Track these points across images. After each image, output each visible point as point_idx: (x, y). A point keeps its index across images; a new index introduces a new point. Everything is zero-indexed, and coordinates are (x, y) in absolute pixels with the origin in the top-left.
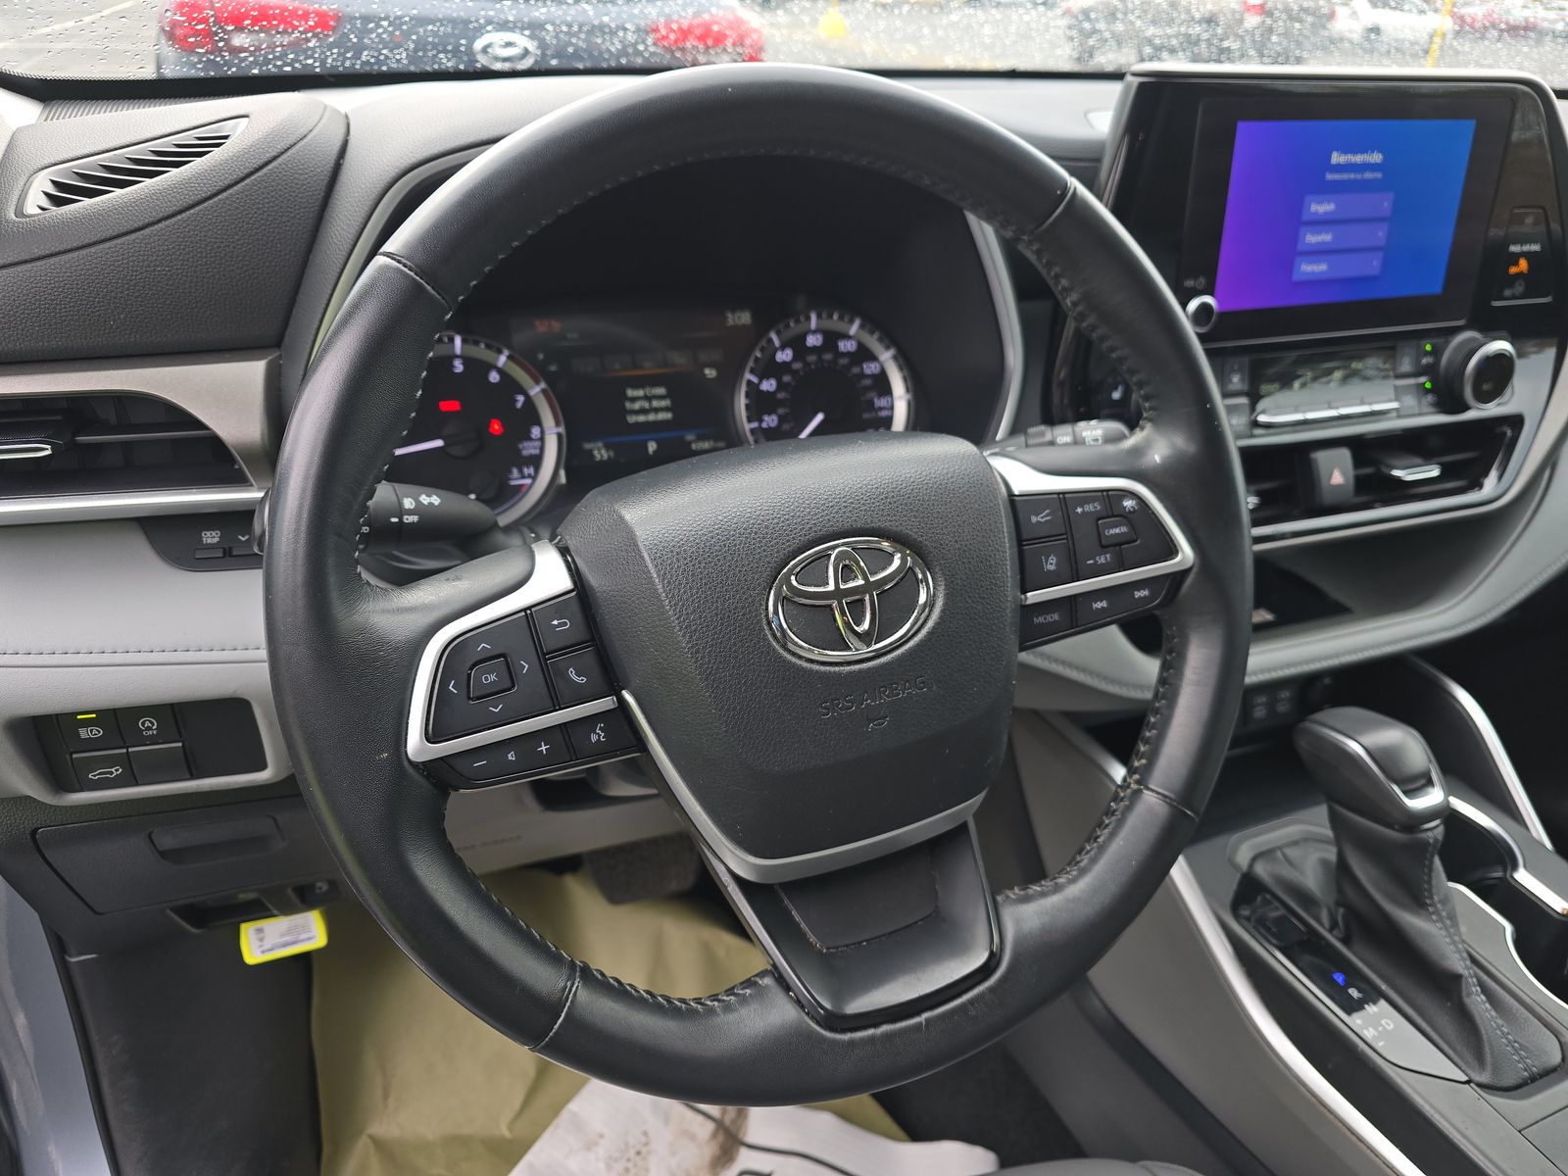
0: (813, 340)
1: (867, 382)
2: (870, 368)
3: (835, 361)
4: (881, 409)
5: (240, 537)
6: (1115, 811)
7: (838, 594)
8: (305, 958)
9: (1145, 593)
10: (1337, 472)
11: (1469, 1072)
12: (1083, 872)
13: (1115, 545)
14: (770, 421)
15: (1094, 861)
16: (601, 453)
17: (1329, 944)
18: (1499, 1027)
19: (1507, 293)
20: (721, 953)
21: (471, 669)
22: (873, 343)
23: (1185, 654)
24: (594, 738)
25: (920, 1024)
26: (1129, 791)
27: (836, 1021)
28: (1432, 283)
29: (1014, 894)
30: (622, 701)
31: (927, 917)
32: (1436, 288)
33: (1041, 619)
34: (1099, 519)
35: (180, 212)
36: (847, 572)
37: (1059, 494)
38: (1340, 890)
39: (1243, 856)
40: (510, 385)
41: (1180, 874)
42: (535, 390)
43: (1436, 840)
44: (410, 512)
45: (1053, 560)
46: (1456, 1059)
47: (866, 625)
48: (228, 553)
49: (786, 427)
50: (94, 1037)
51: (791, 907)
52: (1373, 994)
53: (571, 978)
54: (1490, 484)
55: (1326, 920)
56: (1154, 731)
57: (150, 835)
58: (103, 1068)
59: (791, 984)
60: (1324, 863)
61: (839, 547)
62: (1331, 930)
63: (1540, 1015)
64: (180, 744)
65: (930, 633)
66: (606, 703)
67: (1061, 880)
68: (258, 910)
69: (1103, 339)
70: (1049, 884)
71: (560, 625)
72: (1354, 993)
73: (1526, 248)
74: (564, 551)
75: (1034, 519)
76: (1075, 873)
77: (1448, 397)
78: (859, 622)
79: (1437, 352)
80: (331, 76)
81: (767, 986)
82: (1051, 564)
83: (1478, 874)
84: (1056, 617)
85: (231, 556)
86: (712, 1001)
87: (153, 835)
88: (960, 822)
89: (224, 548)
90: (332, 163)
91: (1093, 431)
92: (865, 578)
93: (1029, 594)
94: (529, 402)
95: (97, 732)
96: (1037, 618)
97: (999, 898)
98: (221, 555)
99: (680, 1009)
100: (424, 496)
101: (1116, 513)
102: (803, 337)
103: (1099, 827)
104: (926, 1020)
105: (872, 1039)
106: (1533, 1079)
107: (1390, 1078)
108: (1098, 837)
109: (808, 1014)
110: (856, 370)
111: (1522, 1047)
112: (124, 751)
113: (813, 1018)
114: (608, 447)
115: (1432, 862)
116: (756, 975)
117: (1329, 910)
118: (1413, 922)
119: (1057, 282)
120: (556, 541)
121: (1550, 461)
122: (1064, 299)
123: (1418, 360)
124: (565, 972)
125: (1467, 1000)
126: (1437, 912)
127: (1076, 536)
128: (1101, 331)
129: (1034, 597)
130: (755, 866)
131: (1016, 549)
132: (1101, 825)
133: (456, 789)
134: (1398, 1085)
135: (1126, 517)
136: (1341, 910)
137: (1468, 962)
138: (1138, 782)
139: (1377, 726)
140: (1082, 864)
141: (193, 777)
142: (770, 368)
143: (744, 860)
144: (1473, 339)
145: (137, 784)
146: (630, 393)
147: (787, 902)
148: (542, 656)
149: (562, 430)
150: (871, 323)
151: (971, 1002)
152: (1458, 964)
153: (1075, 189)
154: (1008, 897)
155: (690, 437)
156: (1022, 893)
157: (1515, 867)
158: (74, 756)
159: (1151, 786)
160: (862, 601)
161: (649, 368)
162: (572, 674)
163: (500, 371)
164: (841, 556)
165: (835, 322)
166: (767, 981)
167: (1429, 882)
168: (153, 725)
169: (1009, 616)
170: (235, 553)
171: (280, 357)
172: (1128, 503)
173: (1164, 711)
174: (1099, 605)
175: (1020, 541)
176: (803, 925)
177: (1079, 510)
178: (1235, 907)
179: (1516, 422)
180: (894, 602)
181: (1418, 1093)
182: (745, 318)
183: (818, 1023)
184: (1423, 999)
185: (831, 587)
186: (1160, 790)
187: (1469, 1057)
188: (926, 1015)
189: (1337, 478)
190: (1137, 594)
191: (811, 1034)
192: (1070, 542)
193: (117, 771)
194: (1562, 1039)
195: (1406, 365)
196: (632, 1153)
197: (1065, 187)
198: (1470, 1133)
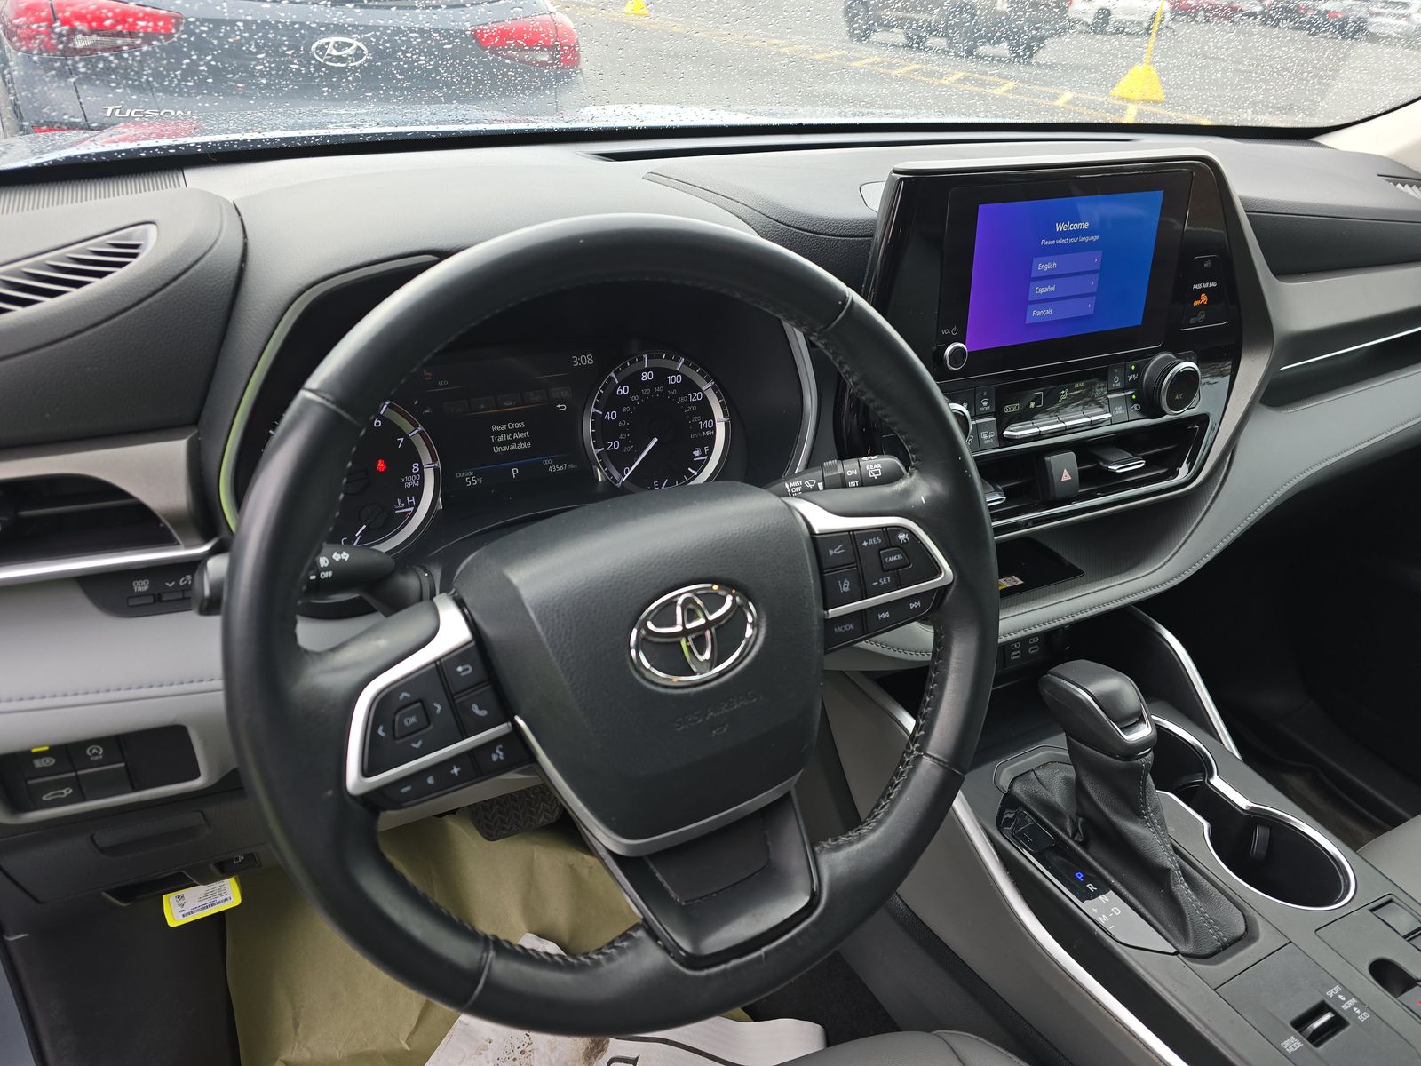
0: (645, 376)
1: (694, 408)
2: (695, 397)
3: (665, 392)
4: (705, 429)
5: (167, 584)
6: (902, 773)
7: (685, 632)
8: (221, 916)
9: (917, 604)
10: (1065, 469)
11: (1177, 945)
12: (880, 823)
13: (893, 570)
14: (614, 445)
15: (887, 814)
16: (472, 480)
17: (1071, 848)
18: (1198, 908)
19: (1192, 321)
20: (585, 872)
21: (396, 714)
22: (695, 376)
23: (950, 648)
24: (495, 757)
25: (760, 957)
26: (912, 756)
27: (694, 961)
28: (1133, 316)
29: (829, 844)
30: (515, 725)
31: (763, 868)
32: (1137, 320)
33: (840, 629)
34: (880, 550)
35: (106, 320)
36: (691, 614)
37: (849, 531)
38: (1079, 804)
39: (1004, 781)
40: (391, 429)
41: (959, 805)
42: (414, 433)
43: (1147, 764)
44: (325, 569)
45: (847, 583)
46: (1167, 935)
47: (707, 655)
48: (158, 599)
49: (627, 449)
50: (34, 1004)
51: (655, 870)
52: (1104, 886)
53: (486, 950)
54: (1183, 472)
55: (1070, 831)
56: (929, 709)
57: (92, 838)
58: (43, 1030)
59: (659, 934)
60: (1067, 780)
61: (682, 594)
62: (1072, 838)
63: (1228, 894)
64: (123, 764)
65: (757, 656)
66: (502, 729)
67: (864, 831)
68: (179, 882)
69: (878, 408)
70: (854, 834)
71: (464, 671)
72: (1091, 887)
73: (1206, 285)
74: (460, 604)
75: (831, 552)
76: (874, 824)
77: (1149, 405)
78: (701, 653)
79: (1139, 370)
80: (212, 154)
81: (640, 939)
82: (846, 587)
83: (1184, 781)
84: (851, 626)
85: (160, 601)
86: (598, 954)
87: (95, 837)
88: (786, 792)
89: (154, 595)
90: (236, 270)
91: (874, 465)
92: (706, 618)
93: (830, 611)
94: (409, 442)
95: (50, 761)
96: (837, 628)
97: (817, 849)
98: (151, 601)
99: (572, 964)
100: (335, 554)
101: (893, 545)
102: (639, 374)
103: (891, 786)
104: (766, 953)
105: (724, 972)
106: (1224, 947)
107: (1118, 953)
108: (890, 794)
109: (673, 958)
110: (682, 399)
111: (1216, 923)
112: (73, 774)
113: (677, 961)
114: (477, 475)
115: (1145, 781)
116: (630, 929)
117: (1072, 820)
118: (1133, 828)
119: (842, 367)
120: (452, 592)
121: (1231, 447)
122: (848, 380)
123: (1126, 378)
124: (481, 946)
125: (1174, 889)
126: (1150, 820)
127: (864, 564)
128: (876, 404)
129: (833, 612)
130: (628, 845)
131: (818, 575)
132: (891, 784)
133: (385, 810)
134: (1125, 959)
135: (901, 547)
136: (1080, 819)
137: (1172, 852)
138: (919, 749)
139: (1102, 676)
140: (879, 817)
141: (135, 789)
142: (611, 402)
143: (619, 842)
144: (1167, 359)
145: (85, 800)
146: (494, 428)
147: (652, 866)
148: (450, 697)
149: (438, 464)
150: (693, 361)
151: (798, 935)
152: (1167, 860)
153: (852, 301)
154: (823, 847)
155: (546, 462)
156: (834, 843)
157: (1211, 775)
158: (30, 782)
159: (929, 752)
160: (704, 637)
161: (509, 406)
162: (475, 708)
163: (382, 418)
164: (686, 601)
165: (664, 362)
166: (640, 934)
167: (1144, 797)
168: (99, 750)
169: (816, 628)
170: (164, 599)
171: (198, 434)
172: (902, 537)
173: (937, 693)
174: (883, 616)
175: (821, 569)
176: (666, 885)
177: (865, 544)
178: (1001, 823)
179: (1203, 420)
180: (727, 633)
181: (1140, 965)
182: (589, 360)
183: (682, 964)
184: (1143, 889)
185: (678, 628)
186: (935, 755)
187: (1177, 933)
188: (764, 949)
189: (1066, 476)
190: (912, 606)
191: (677, 974)
192: (860, 570)
193: (67, 792)
194: (1246, 914)
195: (1116, 384)
196: (517, 1054)
197: (845, 298)
198: (1178, 994)
